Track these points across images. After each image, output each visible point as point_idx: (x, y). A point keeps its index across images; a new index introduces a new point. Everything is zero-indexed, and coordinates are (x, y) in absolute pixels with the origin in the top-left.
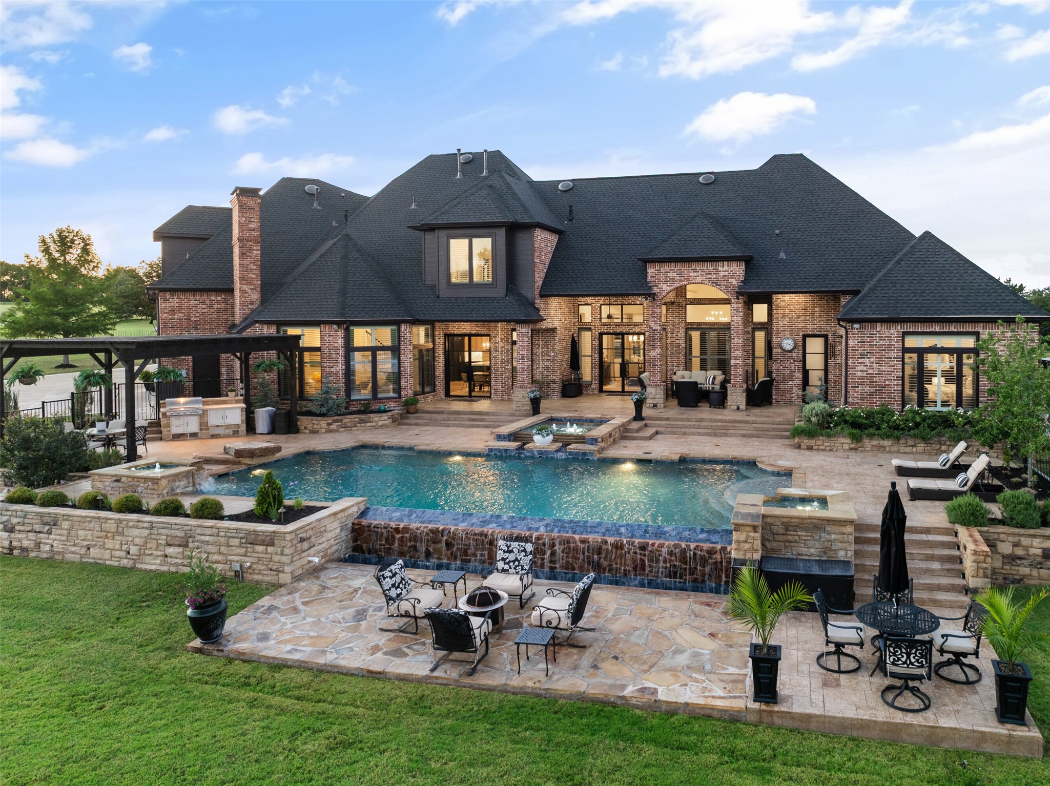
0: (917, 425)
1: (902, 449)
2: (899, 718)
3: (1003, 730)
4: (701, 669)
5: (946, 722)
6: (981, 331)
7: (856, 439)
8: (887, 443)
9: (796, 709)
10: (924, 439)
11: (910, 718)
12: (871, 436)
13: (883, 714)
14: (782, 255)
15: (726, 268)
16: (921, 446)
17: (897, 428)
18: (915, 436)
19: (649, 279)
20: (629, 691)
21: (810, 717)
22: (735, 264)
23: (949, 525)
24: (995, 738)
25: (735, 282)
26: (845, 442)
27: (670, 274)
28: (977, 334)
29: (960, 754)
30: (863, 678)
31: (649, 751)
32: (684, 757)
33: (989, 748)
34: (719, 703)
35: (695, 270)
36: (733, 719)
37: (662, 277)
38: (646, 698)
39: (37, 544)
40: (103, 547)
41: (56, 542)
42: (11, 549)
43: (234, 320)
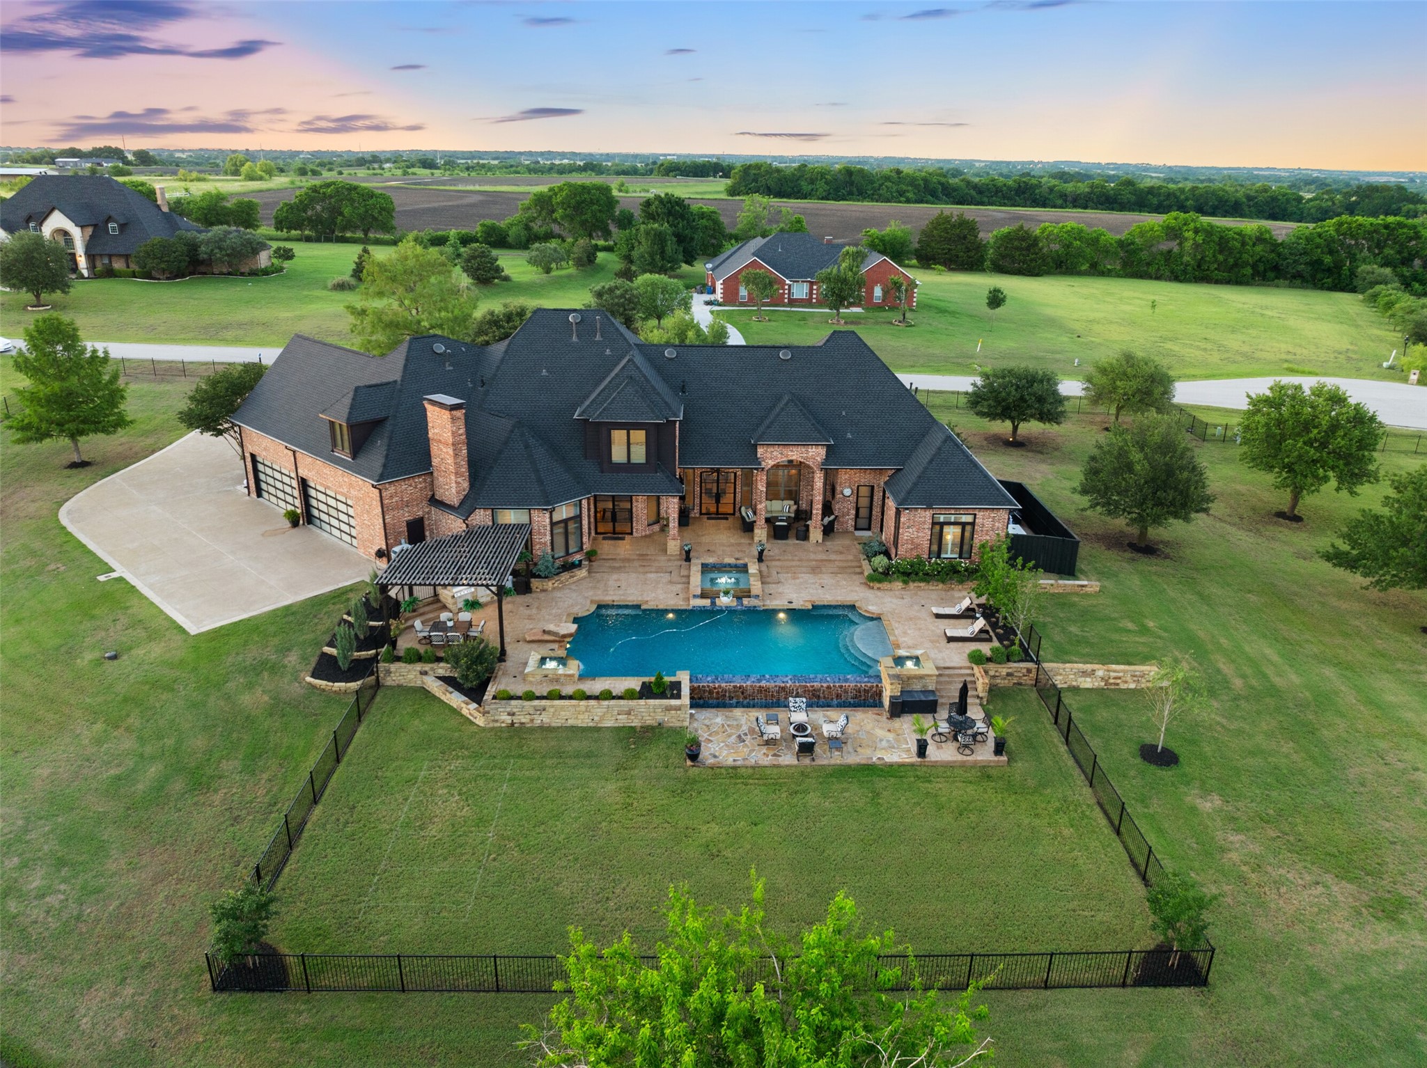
0: (939, 572)
1: (931, 587)
2: (965, 758)
3: (996, 758)
4: (894, 748)
5: (979, 758)
7: (905, 582)
8: (922, 584)
9: (933, 759)
10: (943, 582)
11: (968, 758)
12: (914, 581)
13: (960, 758)
14: (849, 436)
15: (812, 450)
16: (941, 586)
17: (927, 574)
18: (938, 580)
19: (759, 456)
20: (874, 759)
21: (937, 762)
22: (820, 447)
23: (969, 664)
24: (994, 761)
26: (899, 585)
27: (775, 453)
29: (984, 767)
30: (949, 743)
31: (892, 780)
32: (904, 780)
33: (992, 764)
34: (907, 760)
35: (792, 451)
36: (912, 765)
37: (769, 455)
38: (882, 762)
39: (532, 720)
40: (577, 718)
41: (545, 719)
42: (513, 724)
43: (433, 495)
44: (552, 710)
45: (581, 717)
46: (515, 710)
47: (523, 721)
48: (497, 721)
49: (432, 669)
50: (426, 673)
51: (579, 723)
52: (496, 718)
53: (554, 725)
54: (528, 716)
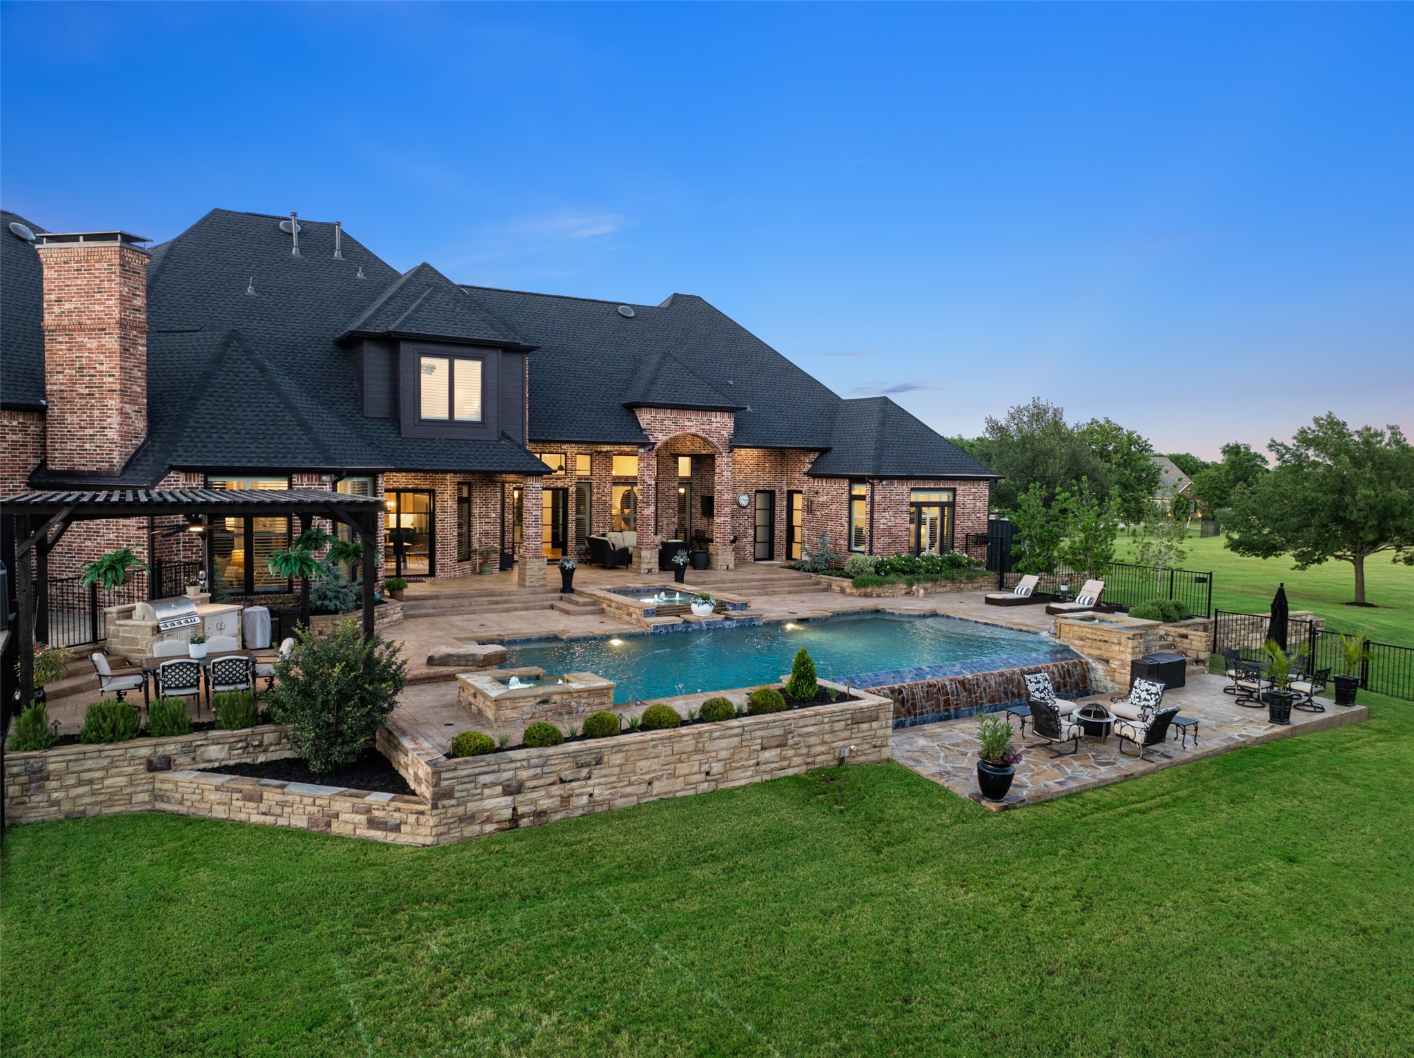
6: (957, 486)
15: (718, 419)
19: (643, 426)
22: (726, 415)
25: (726, 435)
27: (666, 422)
28: (954, 490)
35: (690, 420)
37: (657, 425)
39: (565, 800)
40: (673, 776)
41: (599, 787)
42: (515, 820)
43: (44, 463)
44: (618, 759)
45: (683, 769)
46: (524, 774)
47: (545, 804)
48: (469, 819)
49: (189, 749)
50: (166, 764)
51: (678, 788)
52: (472, 807)
53: (620, 803)
54: (557, 790)
